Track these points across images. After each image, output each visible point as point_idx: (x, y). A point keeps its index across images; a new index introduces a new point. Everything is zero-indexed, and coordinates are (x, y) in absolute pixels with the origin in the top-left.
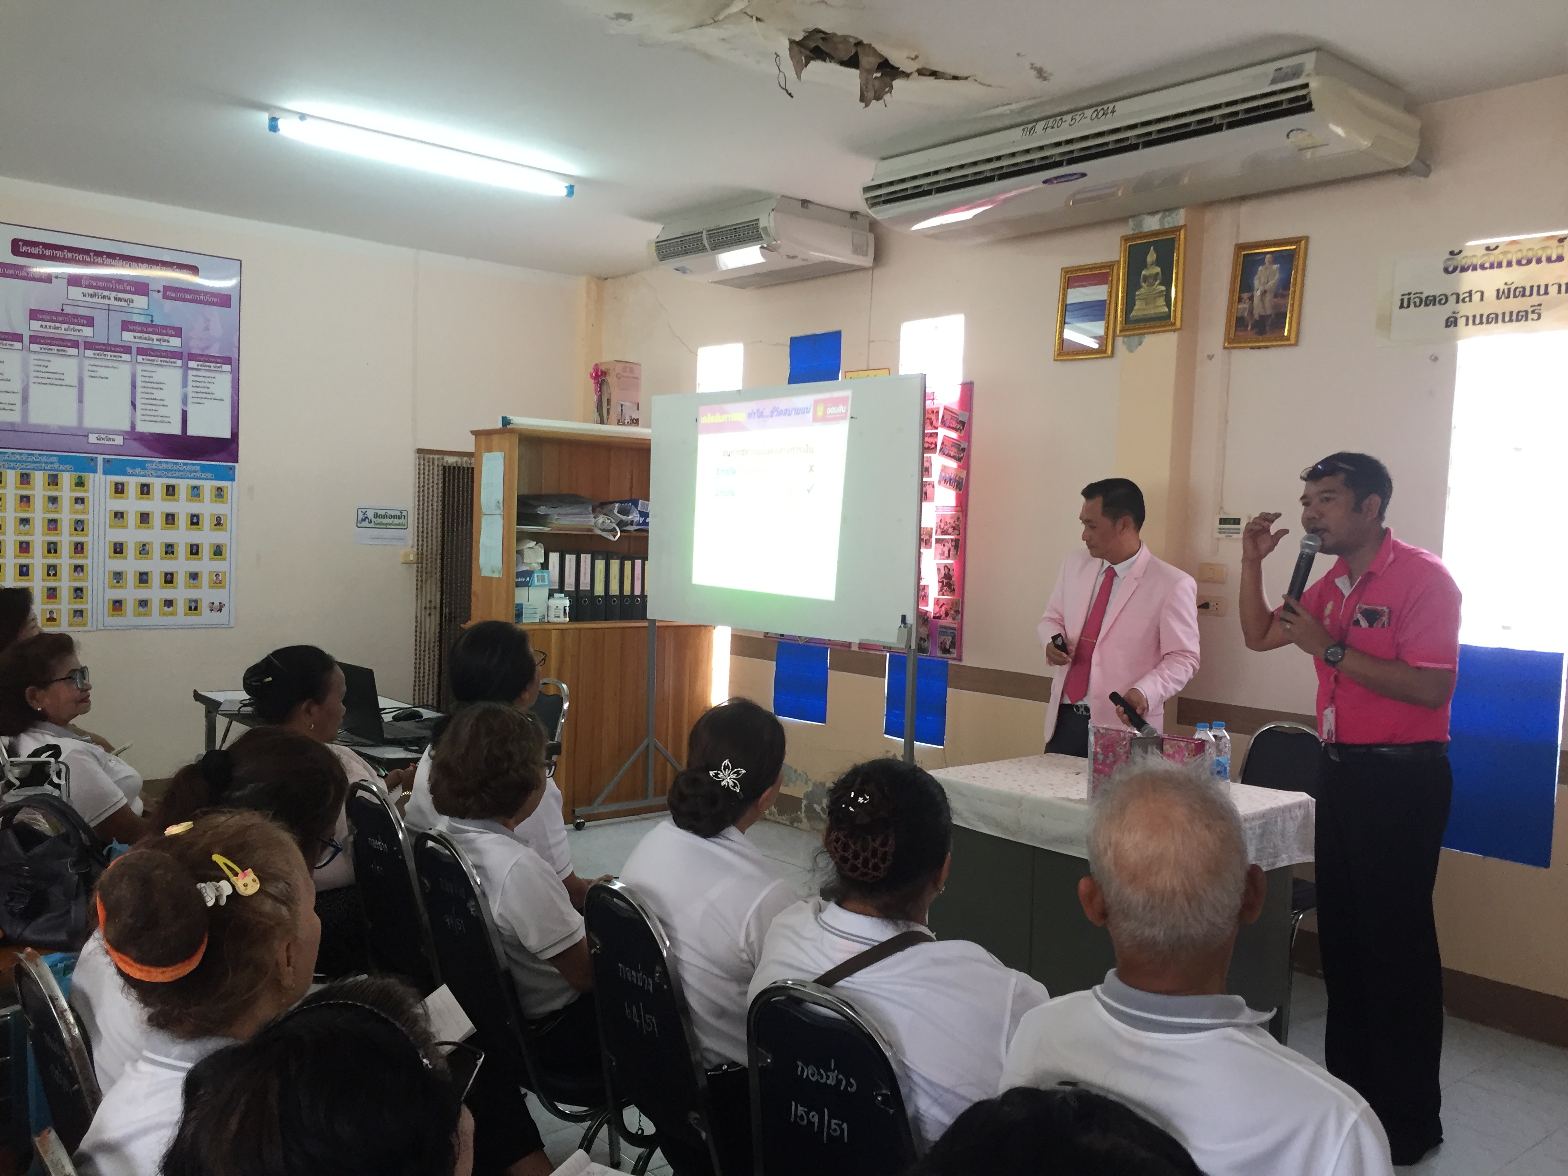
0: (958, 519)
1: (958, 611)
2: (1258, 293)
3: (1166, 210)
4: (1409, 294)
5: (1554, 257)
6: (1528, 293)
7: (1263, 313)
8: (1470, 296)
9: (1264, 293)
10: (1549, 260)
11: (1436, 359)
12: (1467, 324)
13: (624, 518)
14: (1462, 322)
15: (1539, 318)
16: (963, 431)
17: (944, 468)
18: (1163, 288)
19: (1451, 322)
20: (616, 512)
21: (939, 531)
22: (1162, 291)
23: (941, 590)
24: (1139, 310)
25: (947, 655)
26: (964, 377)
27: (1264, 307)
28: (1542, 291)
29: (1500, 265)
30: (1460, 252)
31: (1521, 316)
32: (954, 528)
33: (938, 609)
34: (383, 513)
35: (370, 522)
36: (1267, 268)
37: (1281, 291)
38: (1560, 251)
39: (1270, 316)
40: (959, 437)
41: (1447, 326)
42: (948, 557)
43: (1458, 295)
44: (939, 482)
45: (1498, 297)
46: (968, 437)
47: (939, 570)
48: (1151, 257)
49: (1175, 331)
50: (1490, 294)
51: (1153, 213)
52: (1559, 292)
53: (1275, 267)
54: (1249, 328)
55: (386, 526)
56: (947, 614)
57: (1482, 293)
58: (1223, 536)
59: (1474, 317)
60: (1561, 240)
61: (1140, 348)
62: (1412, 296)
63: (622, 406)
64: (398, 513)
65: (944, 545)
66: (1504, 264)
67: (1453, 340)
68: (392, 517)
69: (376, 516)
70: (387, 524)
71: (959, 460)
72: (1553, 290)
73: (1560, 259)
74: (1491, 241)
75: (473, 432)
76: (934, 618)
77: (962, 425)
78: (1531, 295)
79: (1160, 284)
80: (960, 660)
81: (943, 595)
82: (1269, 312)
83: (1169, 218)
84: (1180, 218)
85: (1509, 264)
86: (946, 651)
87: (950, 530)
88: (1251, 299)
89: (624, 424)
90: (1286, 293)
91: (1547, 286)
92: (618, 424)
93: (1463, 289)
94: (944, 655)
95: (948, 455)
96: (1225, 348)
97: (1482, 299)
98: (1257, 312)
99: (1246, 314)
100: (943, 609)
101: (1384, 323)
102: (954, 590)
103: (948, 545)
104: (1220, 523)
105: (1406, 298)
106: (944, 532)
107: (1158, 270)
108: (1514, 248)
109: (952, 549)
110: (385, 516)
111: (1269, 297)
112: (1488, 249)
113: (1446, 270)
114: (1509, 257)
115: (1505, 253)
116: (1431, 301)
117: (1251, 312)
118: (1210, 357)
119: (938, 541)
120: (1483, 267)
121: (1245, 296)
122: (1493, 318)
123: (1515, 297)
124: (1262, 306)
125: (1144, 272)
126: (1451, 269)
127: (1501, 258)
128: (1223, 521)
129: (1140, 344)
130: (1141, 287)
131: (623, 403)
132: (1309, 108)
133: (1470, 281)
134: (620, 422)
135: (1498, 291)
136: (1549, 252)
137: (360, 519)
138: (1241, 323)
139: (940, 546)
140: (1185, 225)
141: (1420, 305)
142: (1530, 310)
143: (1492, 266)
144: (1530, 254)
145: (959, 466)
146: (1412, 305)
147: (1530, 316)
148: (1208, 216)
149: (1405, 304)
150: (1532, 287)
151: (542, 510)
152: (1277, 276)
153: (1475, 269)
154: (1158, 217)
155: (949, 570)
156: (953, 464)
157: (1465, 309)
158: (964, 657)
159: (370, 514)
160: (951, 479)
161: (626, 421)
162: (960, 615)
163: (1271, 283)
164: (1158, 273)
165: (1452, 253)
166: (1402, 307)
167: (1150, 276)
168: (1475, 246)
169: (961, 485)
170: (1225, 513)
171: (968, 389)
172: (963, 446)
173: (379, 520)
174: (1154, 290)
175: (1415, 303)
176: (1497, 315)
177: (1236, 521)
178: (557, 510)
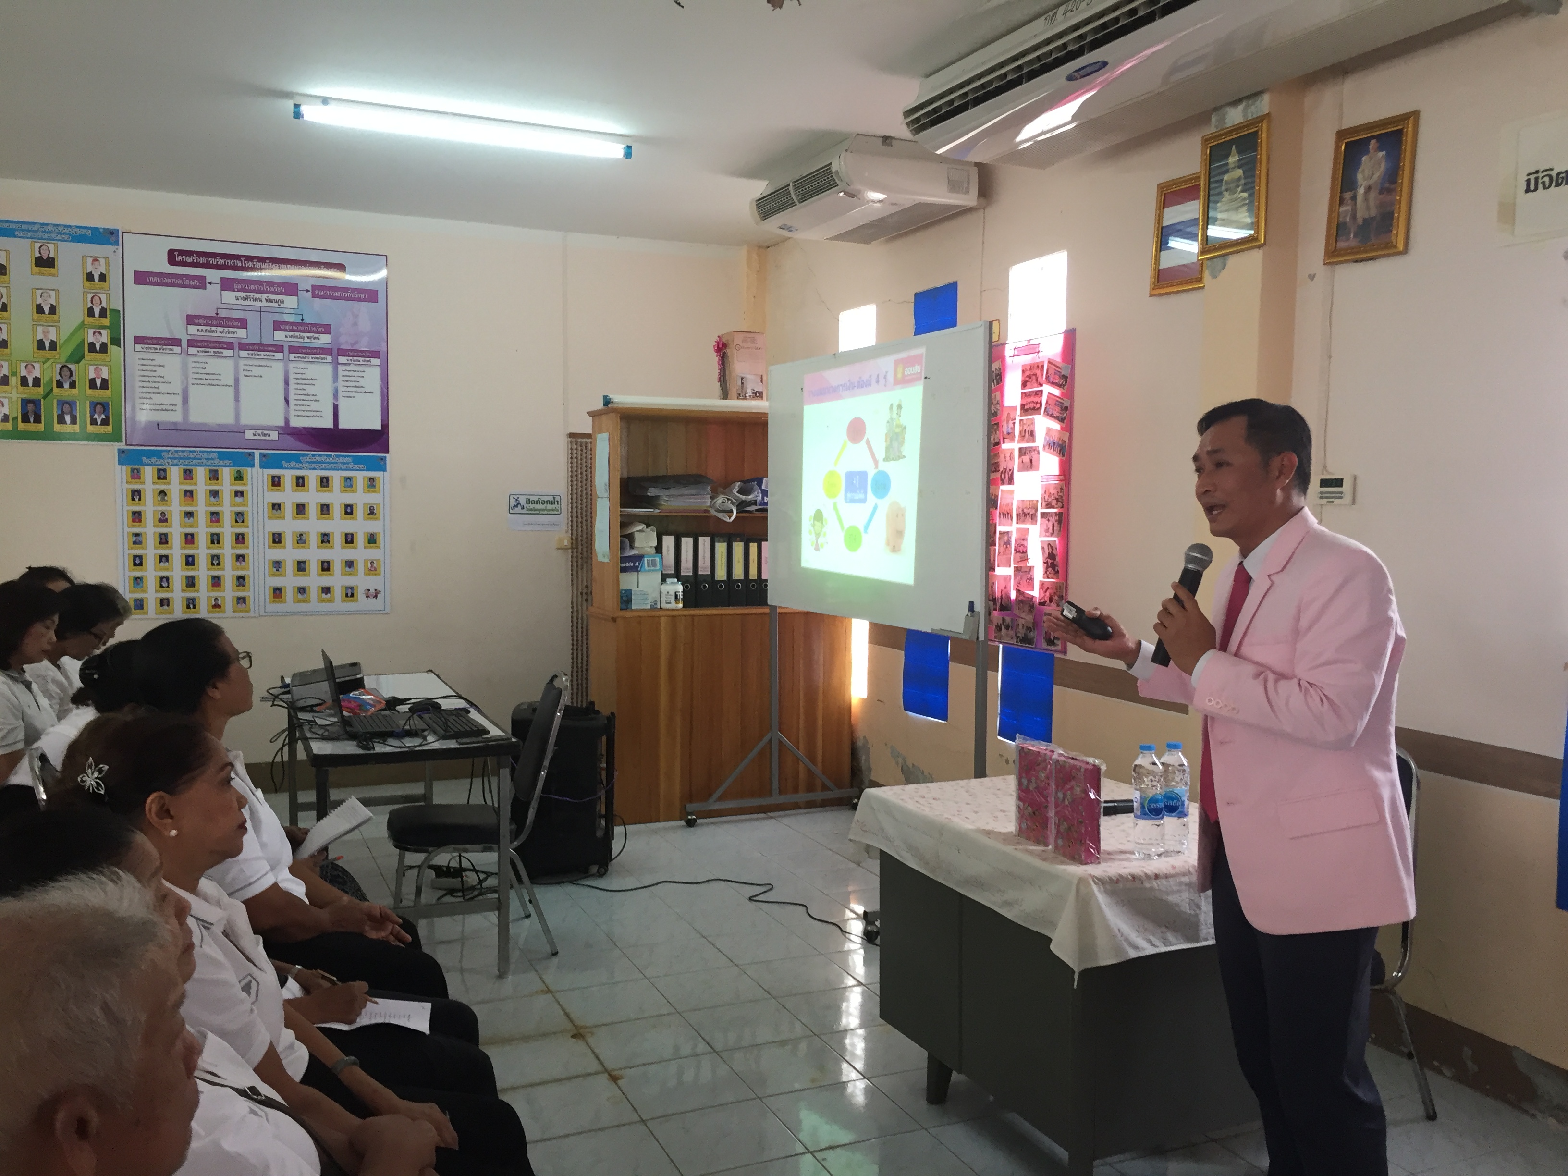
0: (1061, 489)
1: (1062, 596)
2: (1361, 191)
3: (1249, 97)
4: (1537, 172)
7: (1367, 216)
9: (1369, 189)
13: (743, 497)
16: (1065, 387)
17: (1049, 430)
18: (1245, 196)
20: (735, 491)
21: (1044, 504)
22: (1244, 199)
23: (1046, 572)
25: (1053, 648)
26: (1068, 321)
27: (1367, 208)
32: (1057, 500)
33: (1043, 595)
34: (535, 498)
35: (523, 508)
36: (1371, 158)
37: (1387, 185)
39: (1372, 219)
40: (1062, 394)
42: (1052, 534)
44: (1044, 447)
46: (1069, 394)
47: (1043, 548)
48: (1233, 158)
49: (1259, 247)
51: (1235, 103)
53: (1381, 154)
54: (1352, 235)
55: (539, 512)
56: (1051, 600)
58: (1324, 501)
61: (1223, 273)
63: (742, 379)
64: (551, 499)
65: (1048, 520)
68: (544, 502)
69: (528, 501)
70: (539, 510)
71: (1061, 420)
75: (589, 413)
76: (1040, 604)
77: (1064, 380)
79: (1242, 191)
80: (1065, 653)
81: (1048, 578)
82: (1374, 213)
83: (1253, 107)
84: (1264, 105)
86: (1051, 642)
87: (1054, 503)
88: (1354, 198)
89: (745, 398)
90: (1393, 186)
92: (738, 398)
94: (1049, 647)
95: (1052, 416)
96: (1326, 264)
98: (1360, 215)
99: (1348, 219)
100: (1048, 594)
101: (1508, 214)
102: (1058, 572)
103: (1053, 520)
104: (1321, 486)
105: (1532, 177)
106: (1049, 506)
107: (1239, 172)
109: (1056, 524)
110: (538, 502)
111: (1373, 195)
117: (1354, 217)
118: (1312, 277)
119: (1043, 515)
121: (1348, 195)
124: (1366, 206)
125: (1225, 178)
128: (1323, 483)
129: (1224, 267)
130: (1222, 197)
131: (743, 376)
134: (741, 396)
137: (512, 505)
139: (1044, 520)
140: (1268, 115)
141: (1550, 186)
145: (1062, 428)
146: (1540, 186)
149: (1532, 187)
151: (652, 492)
152: (1383, 166)
154: (1241, 107)
155: (1052, 548)
156: (1056, 426)
159: (523, 501)
160: (1054, 443)
161: (747, 395)
163: (1376, 176)
164: (1240, 179)
166: (1528, 190)
167: (1232, 181)
169: (1063, 449)
170: (1329, 473)
171: (1070, 337)
172: (1066, 404)
173: (532, 506)
174: (1236, 199)
175: (1544, 183)
177: (1339, 483)
178: (667, 492)
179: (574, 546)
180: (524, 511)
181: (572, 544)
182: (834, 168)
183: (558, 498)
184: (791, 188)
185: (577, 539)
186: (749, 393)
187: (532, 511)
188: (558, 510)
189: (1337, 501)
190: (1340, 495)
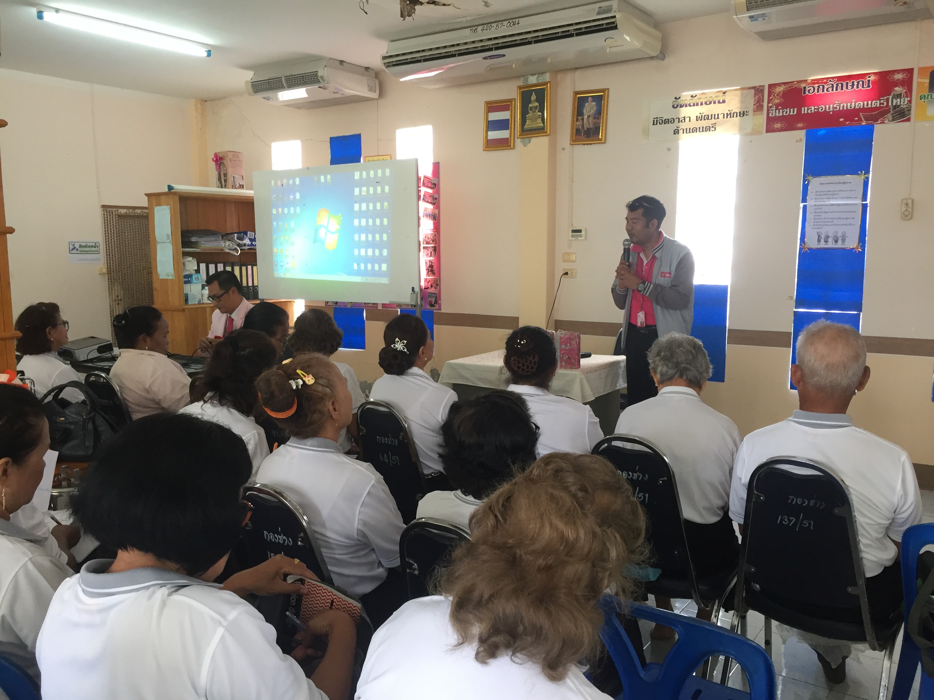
0: (435, 235)
1: (438, 284)
2: (586, 117)
3: (539, 74)
4: (657, 118)
5: (721, 101)
6: (710, 118)
7: (588, 127)
8: (685, 119)
9: (589, 117)
10: (719, 102)
11: (670, 149)
12: (683, 133)
13: (241, 242)
14: (681, 132)
15: (715, 130)
16: (435, 189)
17: (426, 209)
18: (540, 114)
19: (676, 132)
20: (236, 238)
21: (425, 243)
22: (540, 115)
23: (428, 274)
24: (528, 125)
25: (433, 308)
26: (434, 159)
27: (589, 124)
28: (716, 117)
29: (697, 105)
30: (680, 98)
31: (707, 129)
32: (433, 241)
33: (426, 284)
34: (84, 244)
35: (77, 250)
36: (589, 104)
37: (597, 116)
38: (724, 98)
39: (591, 128)
40: (433, 192)
41: (674, 134)
42: (431, 256)
43: (679, 119)
44: (424, 216)
45: (697, 120)
46: (438, 192)
47: (426, 263)
48: (533, 97)
49: (547, 136)
50: (693, 118)
51: (533, 75)
52: (724, 118)
53: (594, 103)
54: (582, 134)
55: (87, 252)
56: (432, 286)
57: (690, 118)
58: (574, 238)
59: (686, 129)
60: (724, 93)
62: (658, 119)
63: (234, 177)
64: (94, 244)
65: (428, 250)
66: (699, 104)
67: (678, 140)
68: (90, 247)
69: (81, 246)
70: (87, 251)
71: (434, 204)
72: (721, 116)
73: (724, 102)
74: (693, 93)
75: (146, 195)
76: (425, 288)
77: (435, 186)
79: (539, 112)
80: (440, 310)
81: (429, 276)
82: (591, 126)
83: (542, 78)
84: (547, 77)
85: (702, 104)
86: (432, 305)
87: (431, 242)
88: (583, 119)
89: (236, 188)
90: (599, 117)
91: (718, 115)
92: (232, 188)
93: (682, 116)
94: (431, 308)
95: (428, 202)
96: (571, 144)
97: (690, 121)
98: (586, 126)
99: (580, 128)
100: (429, 284)
101: (646, 132)
102: (435, 273)
103: (430, 250)
104: (572, 232)
105: (655, 120)
106: (428, 243)
107: (537, 104)
108: (703, 96)
109: (433, 252)
110: (86, 246)
111: (591, 119)
112: (692, 96)
113: (673, 107)
114: (702, 100)
115: (699, 99)
116: (667, 121)
117: (583, 126)
118: (564, 149)
119: (424, 248)
120: (690, 105)
121: (580, 118)
122: (694, 130)
123: (704, 120)
124: (588, 123)
125: (530, 105)
126: (675, 106)
127: (698, 101)
128: (574, 231)
129: (530, 143)
130: (529, 113)
131: (234, 176)
132: (615, 28)
133: (685, 112)
134: (234, 187)
135: (697, 117)
136: (719, 98)
137: (71, 249)
138: (578, 132)
139: (425, 250)
140: (550, 82)
141: (662, 123)
142: (711, 126)
143: (694, 105)
144: (711, 99)
145: (434, 208)
146: (658, 123)
147: (711, 129)
148: (560, 76)
149: (655, 123)
150: (712, 115)
151: (194, 239)
152: (595, 108)
153: (686, 106)
154: (536, 77)
155: (432, 263)
156: (430, 207)
157: (682, 126)
158: (442, 308)
159: (77, 246)
160: (430, 215)
161: (237, 186)
162: (439, 287)
163: (592, 112)
164: (537, 106)
165: (676, 98)
166: (654, 124)
167: (533, 107)
168: (686, 95)
169: (436, 218)
170: (574, 227)
171: (436, 166)
172: (435, 197)
173: (82, 249)
174: (536, 114)
175: (660, 122)
176: (696, 128)
177: (580, 231)
178: (202, 239)
179: (109, 272)
180: (78, 252)
181: (108, 271)
182: (320, 74)
183: (97, 244)
184: (283, 80)
185: (110, 268)
186: (238, 186)
187: (82, 252)
188: (98, 251)
189: (579, 238)
190: (581, 236)
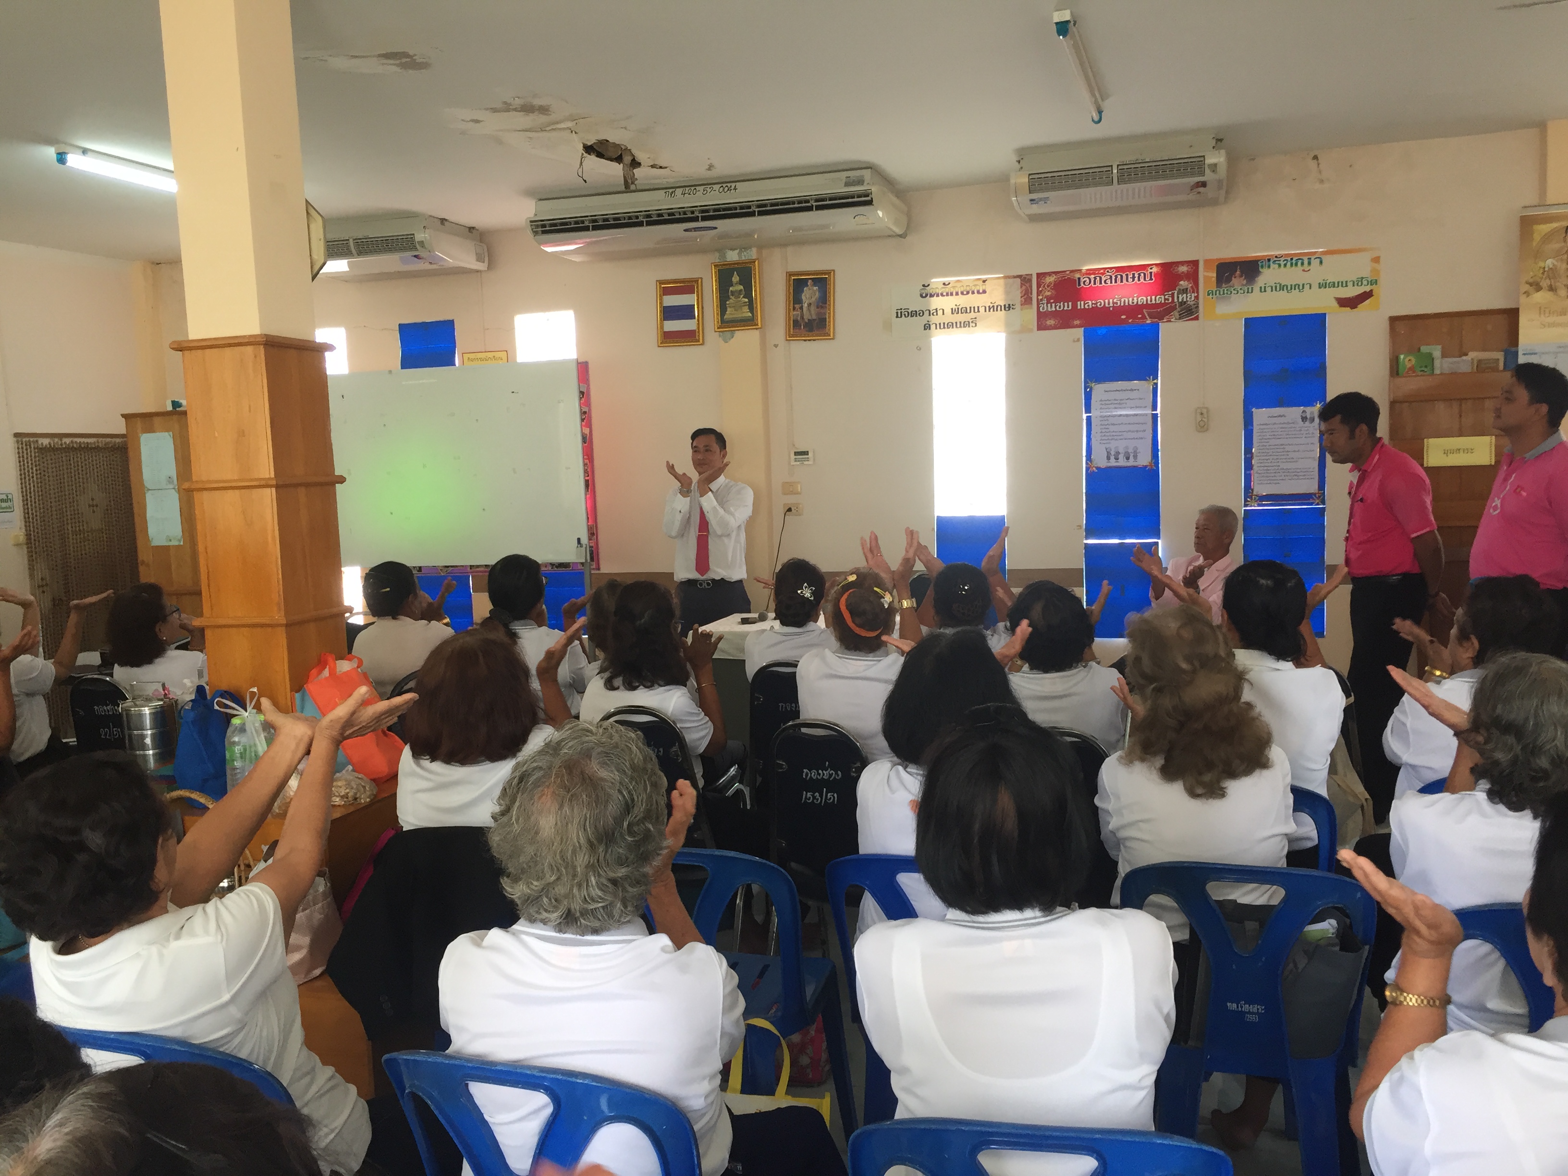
1: (593, 534)
2: (805, 305)
3: (741, 248)
4: (901, 309)
5: (981, 291)
6: (968, 311)
7: (810, 318)
8: (937, 311)
9: (809, 305)
10: (978, 292)
11: (920, 349)
12: (936, 328)
14: (933, 327)
15: (976, 326)
16: (584, 399)
18: (747, 300)
19: (927, 327)
22: (746, 302)
24: (731, 314)
26: (580, 357)
27: (811, 314)
28: (976, 310)
29: (952, 294)
30: (929, 285)
31: (966, 324)
36: (810, 289)
38: (984, 287)
39: (815, 320)
41: (925, 329)
43: (930, 311)
45: (952, 313)
46: (588, 403)
48: (736, 278)
49: (757, 329)
50: (948, 311)
51: (733, 249)
52: (985, 311)
53: (815, 288)
54: (802, 327)
57: (943, 310)
58: (798, 463)
59: (940, 324)
60: (984, 281)
61: (732, 340)
62: (903, 311)
64: (4, 497)
66: (954, 294)
67: (930, 337)
71: (582, 420)
72: (982, 310)
73: (984, 292)
74: (946, 280)
75: (123, 416)
77: (582, 395)
78: (970, 312)
79: (744, 297)
80: (599, 569)
82: (814, 317)
83: (745, 253)
84: (753, 253)
85: (957, 294)
88: (801, 308)
90: (823, 305)
91: (978, 307)
93: (933, 307)
96: (787, 340)
97: (943, 314)
98: (807, 317)
99: (799, 318)
101: (888, 326)
105: (899, 311)
107: (741, 287)
108: (959, 285)
111: (813, 308)
112: (944, 284)
113: (921, 296)
114: (957, 290)
115: (953, 287)
116: (914, 314)
117: (802, 317)
118: (776, 346)
120: (942, 295)
121: (797, 306)
122: (950, 325)
123: (962, 313)
124: (809, 313)
125: (731, 289)
126: (924, 295)
127: (952, 290)
128: (796, 454)
129: (732, 337)
130: (730, 299)
132: (870, 203)
133: (936, 303)
135: (952, 309)
136: (978, 288)
138: (796, 324)
140: (758, 259)
141: (908, 316)
142: (971, 321)
143: (947, 295)
144: (968, 289)
145: (582, 425)
146: (903, 316)
147: (971, 324)
149: (899, 316)
150: (970, 308)
152: (817, 294)
153: (938, 296)
154: (737, 251)
157: (934, 319)
158: (601, 567)
162: (595, 537)
163: (813, 299)
164: (741, 290)
165: (924, 286)
166: (897, 317)
167: (736, 291)
168: (937, 282)
169: (585, 440)
170: (797, 449)
171: (583, 367)
172: (584, 410)
174: (740, 301)
175: (905, 315)
176: (953, 324)
177: (806, 453)
179: (29, 541)
181: (27, 539)
182: (418, 238)
183: (10, 496)
184: (354, 242)
185: (31, 535)
188: (11, 508)
189: (806, 463)
190: (808, 459)
